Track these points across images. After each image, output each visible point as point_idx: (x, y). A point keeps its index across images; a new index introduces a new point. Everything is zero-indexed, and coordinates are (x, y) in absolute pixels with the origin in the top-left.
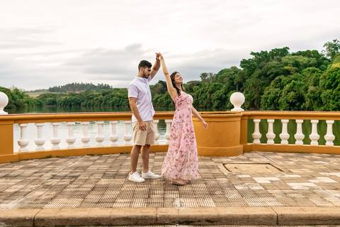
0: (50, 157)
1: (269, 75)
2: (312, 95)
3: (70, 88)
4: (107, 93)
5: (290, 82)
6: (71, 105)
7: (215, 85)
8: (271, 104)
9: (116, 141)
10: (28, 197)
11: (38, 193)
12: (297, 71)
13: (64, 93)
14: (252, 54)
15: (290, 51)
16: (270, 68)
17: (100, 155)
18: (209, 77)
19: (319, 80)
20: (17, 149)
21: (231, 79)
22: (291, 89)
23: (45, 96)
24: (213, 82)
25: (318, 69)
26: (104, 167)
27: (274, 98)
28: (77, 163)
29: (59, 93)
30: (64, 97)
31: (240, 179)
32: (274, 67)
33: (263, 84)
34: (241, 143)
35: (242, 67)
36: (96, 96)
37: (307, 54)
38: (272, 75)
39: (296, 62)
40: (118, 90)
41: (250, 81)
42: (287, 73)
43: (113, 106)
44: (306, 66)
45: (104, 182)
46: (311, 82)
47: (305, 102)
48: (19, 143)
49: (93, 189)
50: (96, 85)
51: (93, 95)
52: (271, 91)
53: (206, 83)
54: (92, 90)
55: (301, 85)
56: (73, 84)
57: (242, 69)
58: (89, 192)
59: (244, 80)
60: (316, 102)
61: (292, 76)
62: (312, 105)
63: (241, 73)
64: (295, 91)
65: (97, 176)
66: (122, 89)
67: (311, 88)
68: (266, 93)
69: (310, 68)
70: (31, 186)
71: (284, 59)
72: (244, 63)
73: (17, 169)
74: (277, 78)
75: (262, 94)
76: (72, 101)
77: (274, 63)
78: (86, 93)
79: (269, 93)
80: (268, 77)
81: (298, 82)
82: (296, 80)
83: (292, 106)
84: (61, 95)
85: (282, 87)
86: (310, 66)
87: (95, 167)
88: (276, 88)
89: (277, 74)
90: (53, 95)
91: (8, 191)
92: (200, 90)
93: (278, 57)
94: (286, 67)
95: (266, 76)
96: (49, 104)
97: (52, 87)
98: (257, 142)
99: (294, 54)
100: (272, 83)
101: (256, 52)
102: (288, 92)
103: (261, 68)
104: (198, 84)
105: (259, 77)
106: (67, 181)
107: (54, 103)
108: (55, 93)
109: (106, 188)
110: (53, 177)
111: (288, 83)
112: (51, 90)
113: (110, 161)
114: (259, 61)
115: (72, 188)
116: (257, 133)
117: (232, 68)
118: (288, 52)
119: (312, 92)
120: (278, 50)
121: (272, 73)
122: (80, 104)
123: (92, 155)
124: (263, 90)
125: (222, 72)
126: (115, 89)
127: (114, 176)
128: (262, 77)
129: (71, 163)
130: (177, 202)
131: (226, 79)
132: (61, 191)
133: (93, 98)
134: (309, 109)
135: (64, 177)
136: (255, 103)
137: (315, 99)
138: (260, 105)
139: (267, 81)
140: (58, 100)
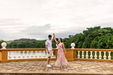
0: (18, 61)
1: (93, 36)
2: (109, 44)
3: (21, 40)
4: (35, 42)
5: (101, 39)
6: (22, 46)
7: (74, 40)
8: (94, 47)
9: (37, 57)
10: (14, 69)
11: (16, 69)
12: (103, 35)
13: (19, 42)
14: (87, 28)
15: (101, 28)
16: (94, 34)
17: (32, 61)
18: (72, 36)
19: (111, 38)
20: (8, 59)
21: (80, 37)
22: (101, 41)
23: (13, 43)
24: (73, 38)
25: (111, 34)
26: (33, 64)
27: (95, 45)
28: (25, 63)
29: (18, 42)
30: (19, 43)
31: (70, 67)
32: (95, 33)
33: (91, 39)
34: (74, 58)
35: (84, 33)
36: (31, 43)
37: (107, 29)
38: (94, 36)
39: (103, 31)
40: (39, 41)
41: (86, 38)
42: (100, 35)
43: (37, 47)
44: (107, 33)
45: (33, 67)
46: (108, 39)
47: (106, 46)
48: (9, 57)
49: (30, 68)
50: (31, 39)
51: (30, 43)
52: (94, 42)
53: (71, 39)
54: (29, 41)
55: (105, 40)
56: (23, 39)
57: (84, 34)
58: (29, 69)
59: (84, 38)
60: (110, 46)
61: (102, 37)
62: (109, 47)
63: (83, 35)
64: (103, 42)
65: (31, 66)
66: (40, 41)
67: (109, 41)
68: (92, 42)
69: (108, 34)
70: (14, 67)
71: (99, 31)
72: (84, 32)
73: (9, 64)
74: (96, 37)
75: (91, 43)
76: (22, 45)
77: (95, 32)
78: (27, 42)
79: (93, 43)
80: (93, 37)
81: (104, 39)
82: (103, 38)
83: (102, 47)
84: (18, 43)
85: (98, 41)
86: (108, 33)
87: (31, 64)
88: (96, 41)
89: (96, 36)
90: (16, 43)
91: (8, 68)
92: (69, 41)
93: (97, 30)
94: (99, 33)
95: (92, 36)
96: (14, 46)
97: (15, 40)
98: (79, 58)
99: (102, 29)
100: (94, 39)
101: (88, 28)
102: (100, 42)
103: (90, 34)
104: (68, 39)
105: (90, 37)
106: (23, 67)
107: (15, 45)
108: (16, 42)
109: (34, 68)
110: (19, 66)
111: (100, 39)
112: (15, 41)
113: (35, 62)
114: (90, 31)
115: (24, 68)
116: (79, 55)
117: (80, 33)
118: (100, 28)
119: (109, 42)
120: (97, 27)
121: (94, 35)
122: (25, 46)
123: (30, 61)
124: (91, 42)
125: (76, 35)
126: (38, 41)
127: (36, 66)
128: (91, 37)
129: (24, 63)
130: (51, 71)
131: (78, 37)
132: (22, 68)
133: (30, 44)
134: (108, 48)
135: (22, 66)
136: (88, 46)
137: (110, 45)
138: (90, 47)
139: (92, 38)
140: (17, 44)
